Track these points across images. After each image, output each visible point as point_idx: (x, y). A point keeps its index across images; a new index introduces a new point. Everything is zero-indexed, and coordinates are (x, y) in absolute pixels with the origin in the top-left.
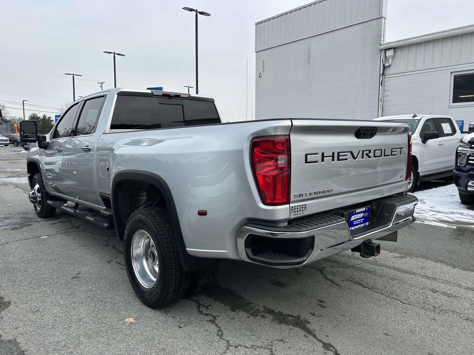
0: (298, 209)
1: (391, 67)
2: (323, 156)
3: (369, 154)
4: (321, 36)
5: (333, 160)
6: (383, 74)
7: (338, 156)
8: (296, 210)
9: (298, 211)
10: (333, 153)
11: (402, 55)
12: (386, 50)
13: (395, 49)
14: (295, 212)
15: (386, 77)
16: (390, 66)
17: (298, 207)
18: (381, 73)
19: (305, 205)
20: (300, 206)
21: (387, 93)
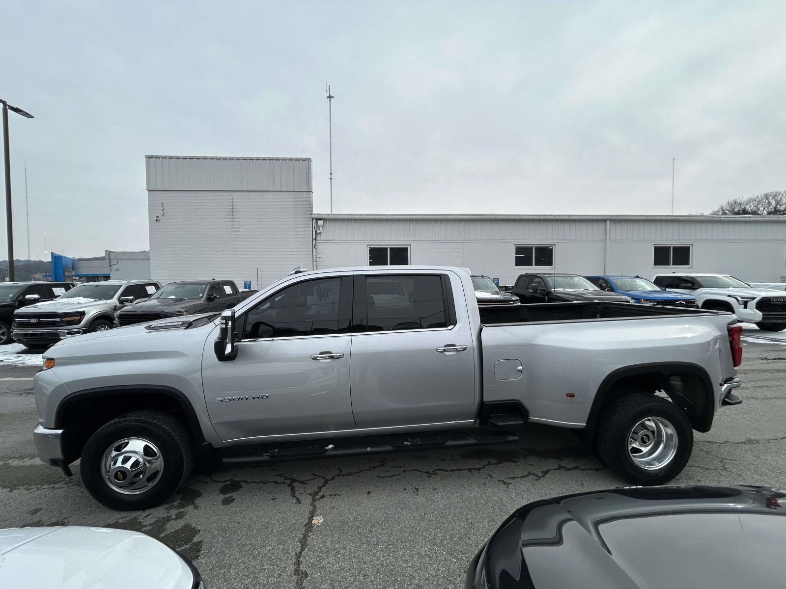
1: (322, 234)
4: (247, 193)
6: (315, 239)
11: (330, 226)
12: (317, 220)
13: (325, 220)
15: (318, 241)
16: (320, 233)
18: (314, 237)
21: (319, 255)
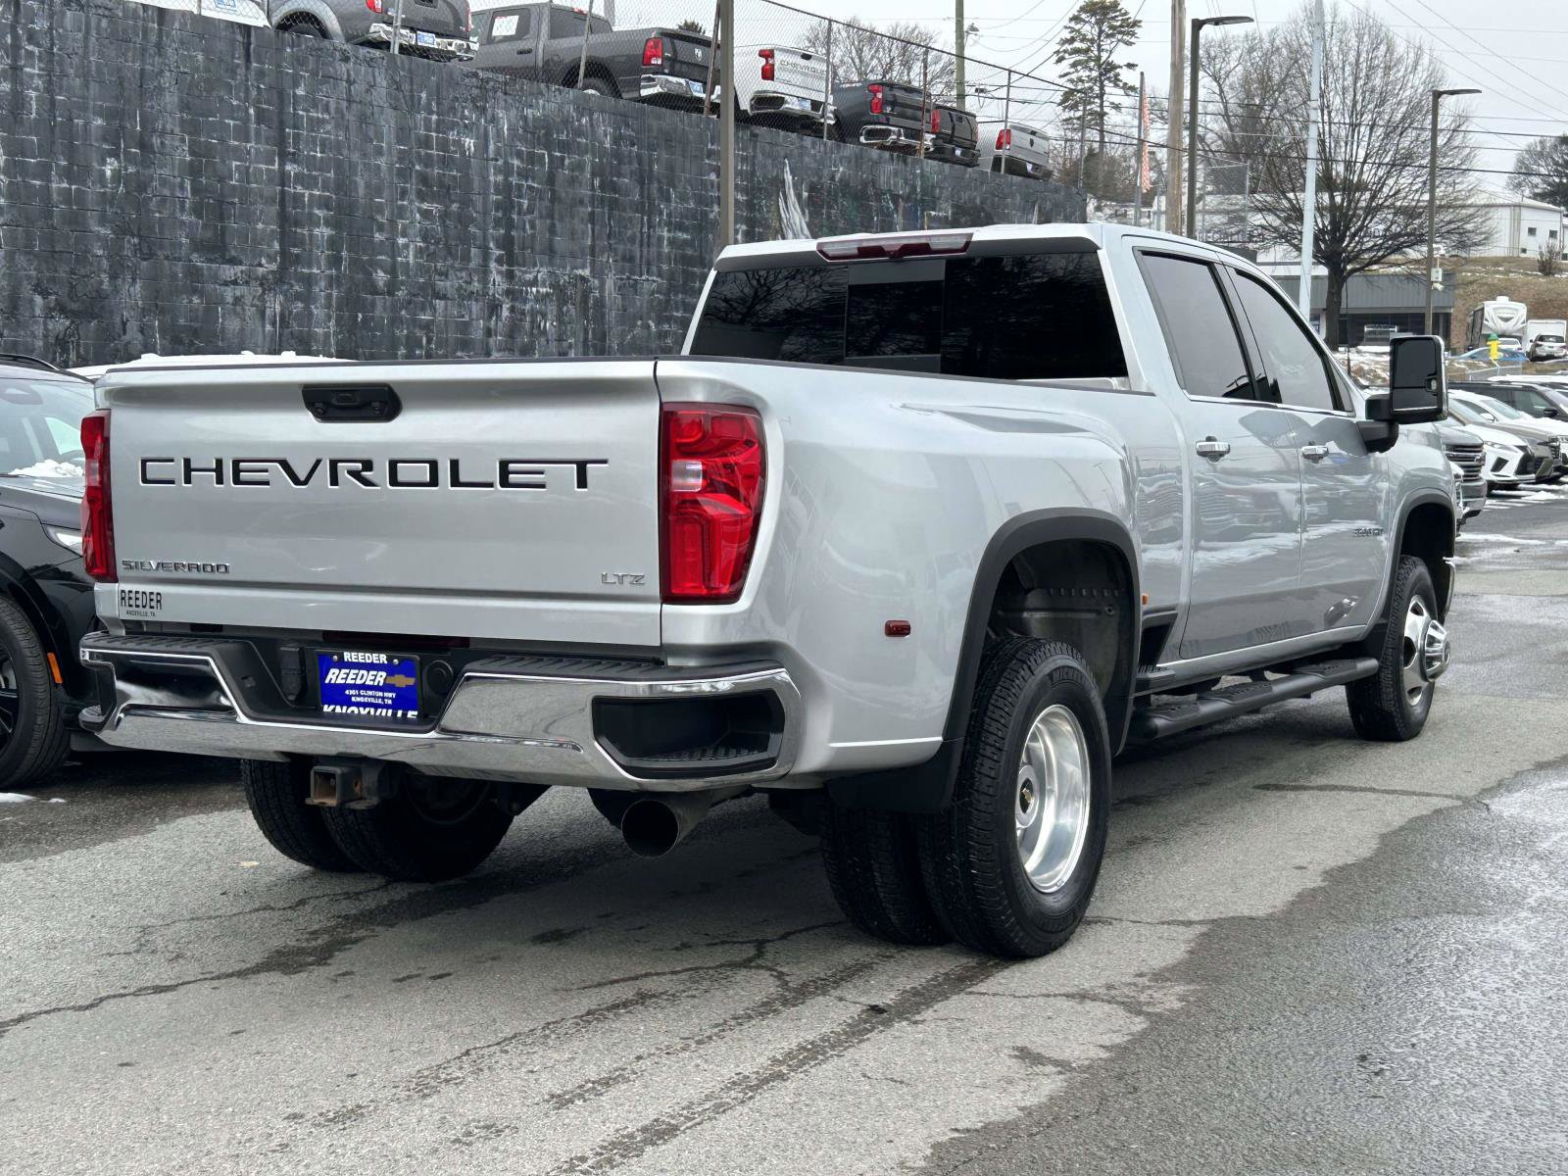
0: (137, 599)
2: (188, 468)
3: (364, 473)
5: (220, 481)
7: (237, 471)
8: (132, 602)
9: (137, 606)
10: (219, 462)
14: (130, 606)
17: (138, 596)
19: (158, 594)
20: (144, 593)
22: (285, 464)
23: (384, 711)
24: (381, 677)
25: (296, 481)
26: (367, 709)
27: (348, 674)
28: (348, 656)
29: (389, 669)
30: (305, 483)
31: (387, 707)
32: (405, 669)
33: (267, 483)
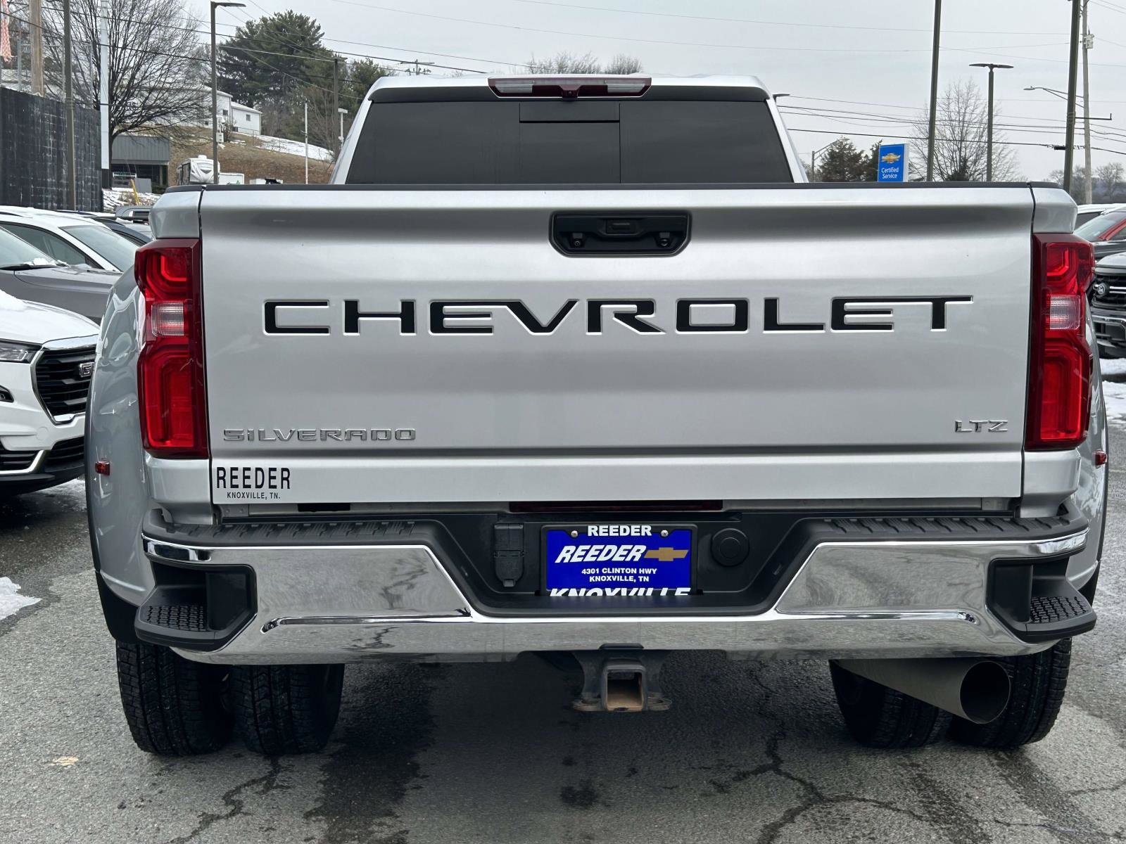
0: (247, 477)
2: (352, 313)
3: (640, 316)
7: (437, 316)
8: (237, 482)
9: (247, 486)
10: (407, 306)
14: (235, 486)
17: (249, 473)
19: (286, 470)
20: (260, 469)
22: (518, 308)
23: (642, 590)
24: (637, 552)
25: (534, 325)
26: (617, 590)
27: (588, 551)
28: (592, 530)
29: (652, 542)
30: (550, 328)
31: (646, 585)
32: (676, 540)
33: (489, 330)
